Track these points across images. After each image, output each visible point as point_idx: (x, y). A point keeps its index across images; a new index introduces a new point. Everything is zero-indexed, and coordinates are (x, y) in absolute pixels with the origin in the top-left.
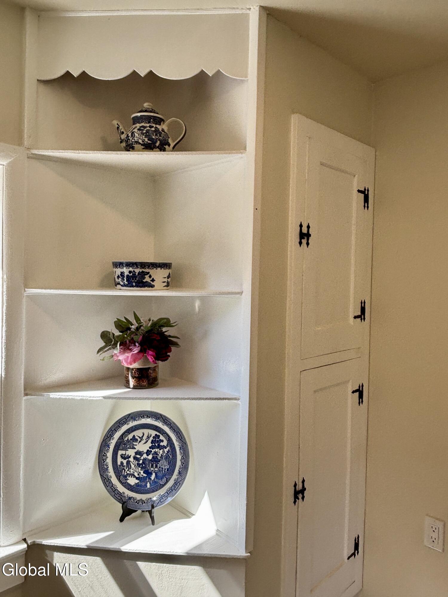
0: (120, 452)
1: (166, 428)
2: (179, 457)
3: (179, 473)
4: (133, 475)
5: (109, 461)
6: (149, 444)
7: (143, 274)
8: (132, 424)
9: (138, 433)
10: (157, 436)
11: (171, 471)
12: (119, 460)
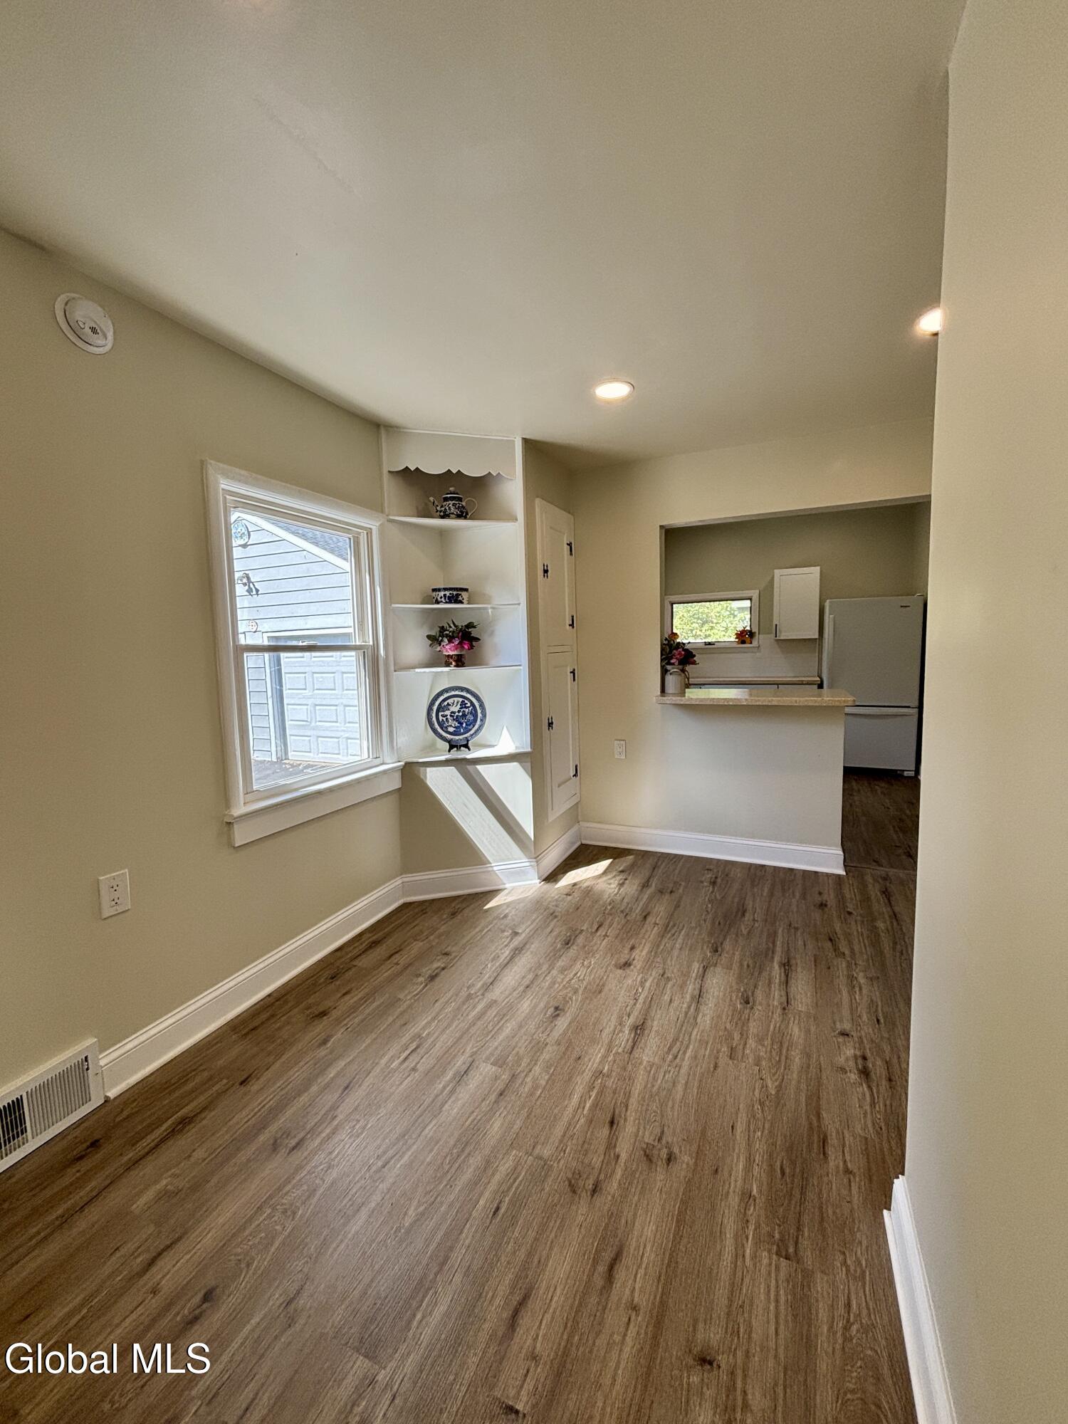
0: (440, 714)
1: (469, 696)
2: (479, 711)
3: (481, 720)
4: (451, 726)
5: (434, 719)
6: (459, 706)
7: (458, 595)
8: (446, 695)
9: (450, 701)
10: (463, 701)
11: (475, 720)
12: (441, 718)
